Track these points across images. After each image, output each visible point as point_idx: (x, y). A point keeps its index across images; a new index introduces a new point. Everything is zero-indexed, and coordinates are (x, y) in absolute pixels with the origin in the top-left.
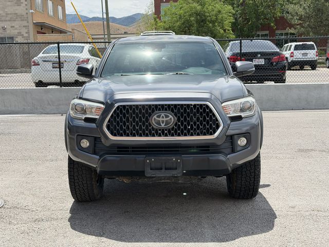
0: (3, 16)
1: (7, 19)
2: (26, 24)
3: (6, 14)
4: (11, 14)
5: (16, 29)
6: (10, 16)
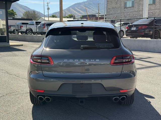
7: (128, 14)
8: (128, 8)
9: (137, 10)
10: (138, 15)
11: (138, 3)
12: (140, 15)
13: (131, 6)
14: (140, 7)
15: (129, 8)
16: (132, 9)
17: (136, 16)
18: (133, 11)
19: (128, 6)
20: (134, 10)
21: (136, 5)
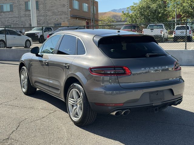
0: (57, 13)
1: (59, 14)
2: (67, 17)
3: (58, 12)
4: (60, 12)
5: (62, 19)
6: (60, 13)
7: (7, 19)
8: (5, 13)
9: (17, 16)
10: (19, 22)
11: (18, 8)
12: (22, 22)
13: (9, 10)
14: (20, 12)
15: (7, 13)
16: (11, 15)
17: (17, 22)
18: (12, 17)
19: (5, 10)
20: (13, 15)
21: (15, 10)
